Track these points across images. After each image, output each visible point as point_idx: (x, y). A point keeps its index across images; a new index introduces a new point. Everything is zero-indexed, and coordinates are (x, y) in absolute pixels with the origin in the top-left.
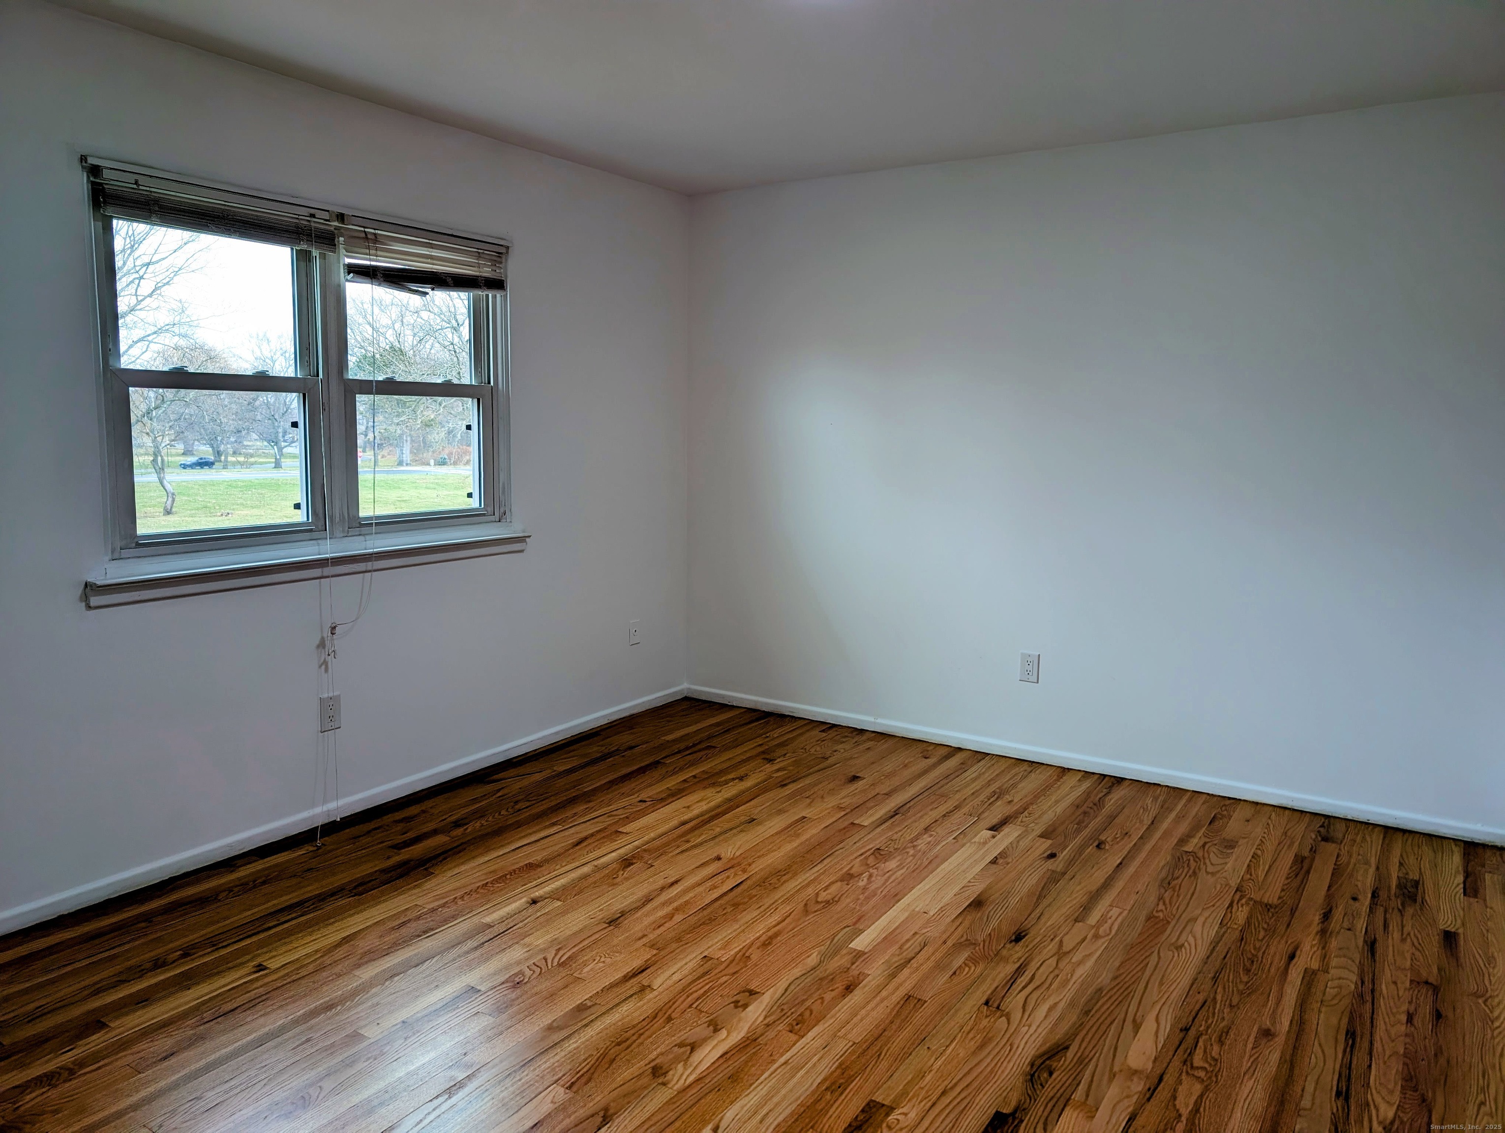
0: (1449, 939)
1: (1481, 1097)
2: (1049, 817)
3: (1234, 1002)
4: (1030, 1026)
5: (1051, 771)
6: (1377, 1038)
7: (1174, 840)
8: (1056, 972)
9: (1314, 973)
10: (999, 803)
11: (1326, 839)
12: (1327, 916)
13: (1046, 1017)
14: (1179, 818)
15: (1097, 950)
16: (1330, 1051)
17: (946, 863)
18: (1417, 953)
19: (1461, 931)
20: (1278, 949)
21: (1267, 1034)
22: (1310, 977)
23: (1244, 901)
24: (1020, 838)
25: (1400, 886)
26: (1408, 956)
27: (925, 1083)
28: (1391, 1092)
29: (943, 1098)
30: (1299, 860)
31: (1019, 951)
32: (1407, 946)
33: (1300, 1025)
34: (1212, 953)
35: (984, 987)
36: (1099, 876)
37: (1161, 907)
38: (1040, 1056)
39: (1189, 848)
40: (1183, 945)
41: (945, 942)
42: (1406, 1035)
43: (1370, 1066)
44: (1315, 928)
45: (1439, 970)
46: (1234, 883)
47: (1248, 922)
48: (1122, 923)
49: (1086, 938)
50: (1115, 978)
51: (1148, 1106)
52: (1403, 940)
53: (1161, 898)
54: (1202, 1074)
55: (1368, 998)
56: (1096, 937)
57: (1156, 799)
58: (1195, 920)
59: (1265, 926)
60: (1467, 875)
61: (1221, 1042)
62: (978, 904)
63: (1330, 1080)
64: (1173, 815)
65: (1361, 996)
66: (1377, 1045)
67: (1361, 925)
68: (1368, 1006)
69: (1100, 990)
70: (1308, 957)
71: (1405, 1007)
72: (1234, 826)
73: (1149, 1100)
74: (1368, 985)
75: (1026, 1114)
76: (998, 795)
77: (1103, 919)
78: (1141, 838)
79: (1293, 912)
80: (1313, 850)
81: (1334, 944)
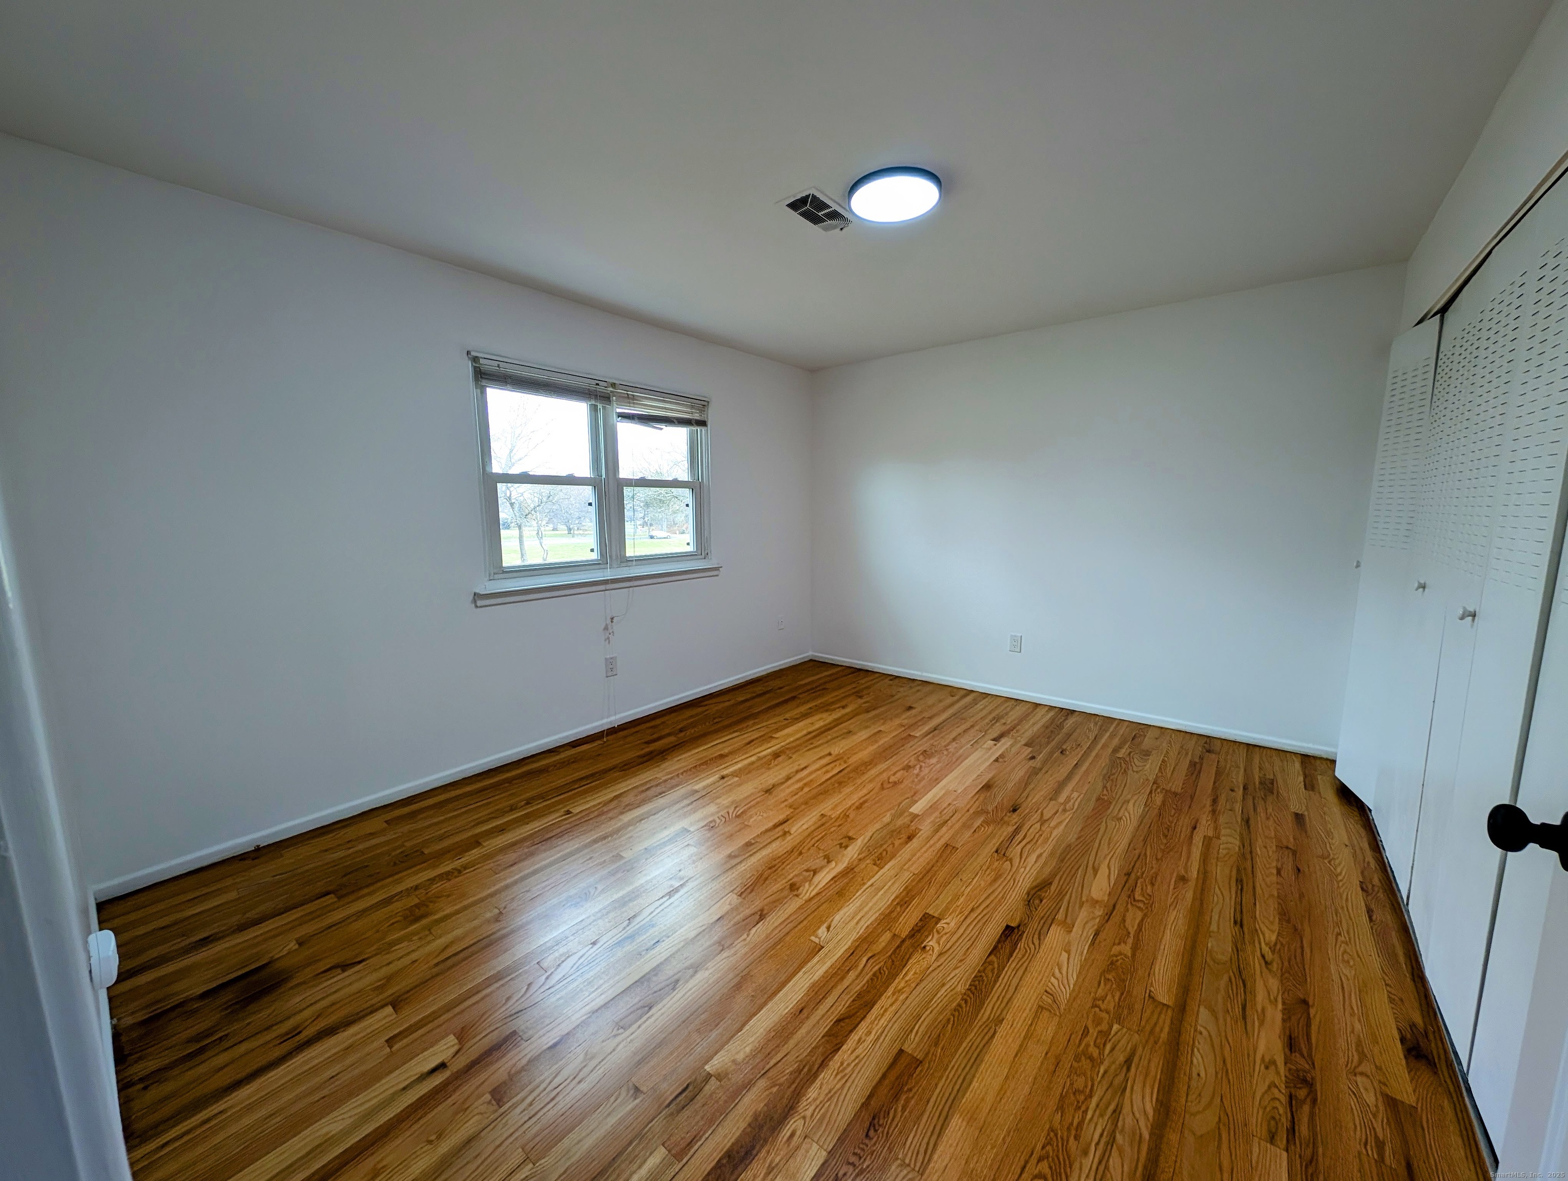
0: (1299, 818)
1: (1337, 930)
2: (1028, 734)
3: (1159, 857)
4: (1025, 868)
5: (1029, 705)
6: (1258, 885)
7: (1110, 750)
8: (1040, 833)
9: (1210, 839)
10: (998, 724)
11: (1209, 751)
12: (1215, 801)
13: (1035, 862)
14: (1112, 736)
15: (1065, 819)
16: (1226, 893)
17: (967, 761)
18: (1278, 828)
19: (1306, 813)
20: (1184, 823)
21: (1183, 879)
22: (1208, 842)
23: (1159, 790)
24: (1012, 746)
25: (1261, 783)
26: (1272, 829)
27: (959, 903)
28: (1272, 923)
29: (972, 914)
30: (1193, 764)
31: (1015, 818)
32: (1271, 822)
33: (1204, 874)
34: (1141, 824)
35: (994, 841)
36: (1064, 771)
37: (1105, 792)
38: (1033, 889)
39: (1120, 755)
40: (1121, 818)
41: (968, 811)
42: (1277, 883)
43: (1255, 904)
44: (1208, 808)
45: (1295, 839)
46: (1152, 778)
47: (1164, 803)
48: (1081, 801)
49: (1057, 812)
50: (1079, 838)
51: (1107, 926)
52: (1268, 818)
53: (1105, 787)
54: (1141, 905)
55: (1248, 856)
56: (1065, 810)
57: (1096, 724)
58: (1128, 802)
59: (1174, 807)
60: (1305, 776)
61: (1153, 884)
62: (987, 787)
63: (1229, 913)
64: (1108, 734)
65: (1243, 855)
66: (1258, 890)
67: (1238, 807)
68: (1249, 863)
69: (1069, 846)
70: (1205, 828)
71: (1274, 864)
72: (1147, 743)
73: (1107, 921)
74: (1248, 849)
75: (1027, 927)
76: (997, 719)
77: (1068, 799)
78: (1088, 748)
79: (1192, 798)
80: (1201, 758)
81: (1222, 819)
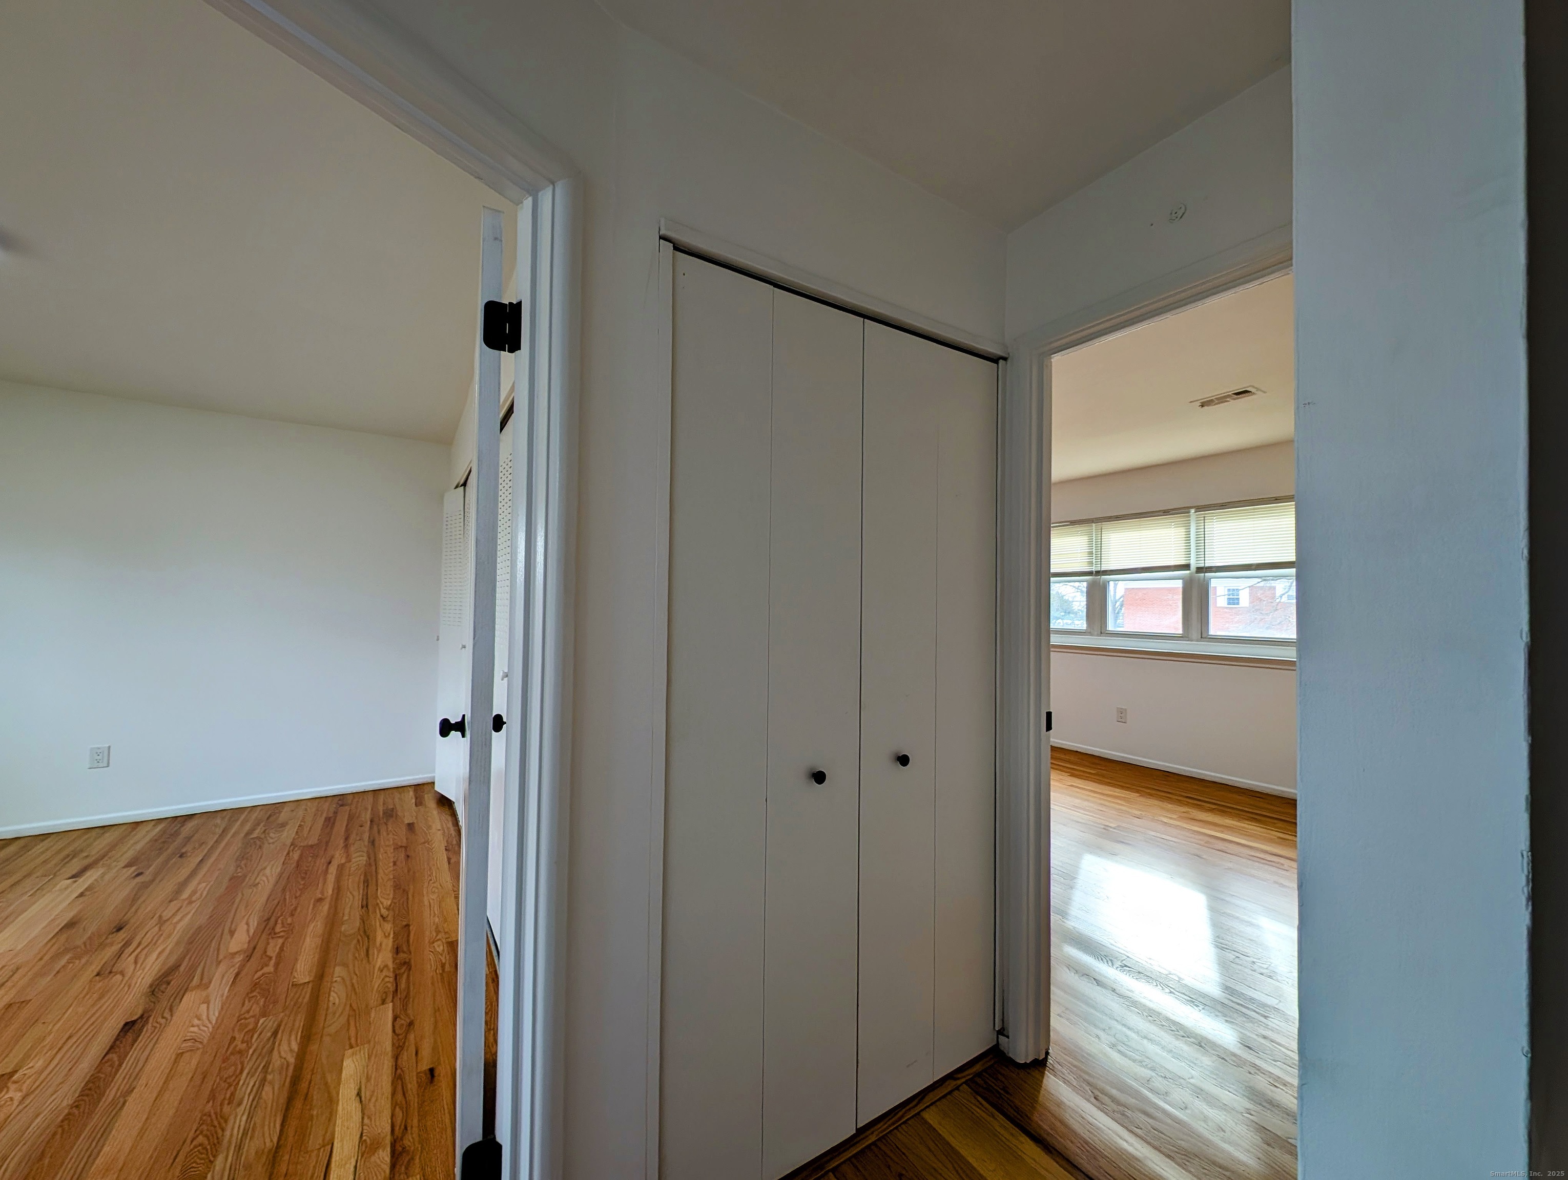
0: (411, 826)
1: (430, 878)
2: (130, 854)
3: (298, 894)
4: (143, 970)
5: (125, 827)
6: (379, 877)
7: (242, 835)
8: (161, 933)
9: (343, 865)
10: (75, 860)
11: (342, 805)
12: (347, 839)
13: (157, 959)
14: (243, 824)
15: (191, 910)
16: (356, 893)
17: (25, 914)
18: (396, 837)
19: (415, 822)
20: (321, 862)
21: (320, 900)
22: (341, 867)
23: (296, 848)
24: (103, 875)
25: (384, 813)
26: (391, 840)
27: (47, 1042)
28: (389, 895)
29: (70, 1041)
30: (328, 819)
31: (122, 935)
32: (391, 836)
33: (338, 889)
34: (279, 879)
35: (93, 967)
36: (184, 872)
37: (239, 870)
38: (157, 979)
39: (254, 835)
40: (258, 883)
41: (41, 959)
42: (394, 870)
43: (377, 889)
44: (342, 844)
45: (407, 839)
46: (289, 842)
47: (301, 856)
48: (209, 890)
49: (181, 907)
50: (210, 917)
51: (249, 964)
52: (388, 834)
53: (238, 866)
54: (282, 934)
55: (373, 864)
56: (190, 903)
57: (223, 818)
58: (265, 868)
59: (312, 855)
60: (416, 798)
61: (292, 915)
62: (71, 924)
63: (357, 903)
64: (239, 823)
65: (370, 865)
66: (380, 881)
67: (366, 836)
68: (374, 868)
69: (200, 927)
70: (339, 858)
71: (392, 860)
72: (283, 816)
73: (248, 961)
74: (373, 859)
75: (153, 1012)
76: (74, 855)
77: (194, 892)
78: (216, 842)
79: (327, 843)
80: (335, 813)
81: (352, 849)
